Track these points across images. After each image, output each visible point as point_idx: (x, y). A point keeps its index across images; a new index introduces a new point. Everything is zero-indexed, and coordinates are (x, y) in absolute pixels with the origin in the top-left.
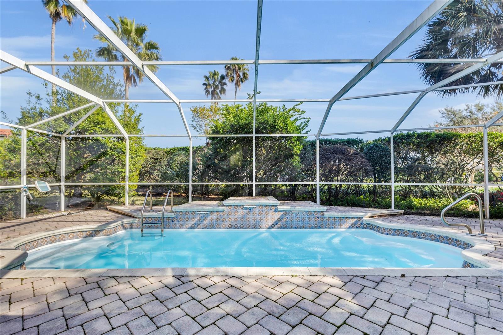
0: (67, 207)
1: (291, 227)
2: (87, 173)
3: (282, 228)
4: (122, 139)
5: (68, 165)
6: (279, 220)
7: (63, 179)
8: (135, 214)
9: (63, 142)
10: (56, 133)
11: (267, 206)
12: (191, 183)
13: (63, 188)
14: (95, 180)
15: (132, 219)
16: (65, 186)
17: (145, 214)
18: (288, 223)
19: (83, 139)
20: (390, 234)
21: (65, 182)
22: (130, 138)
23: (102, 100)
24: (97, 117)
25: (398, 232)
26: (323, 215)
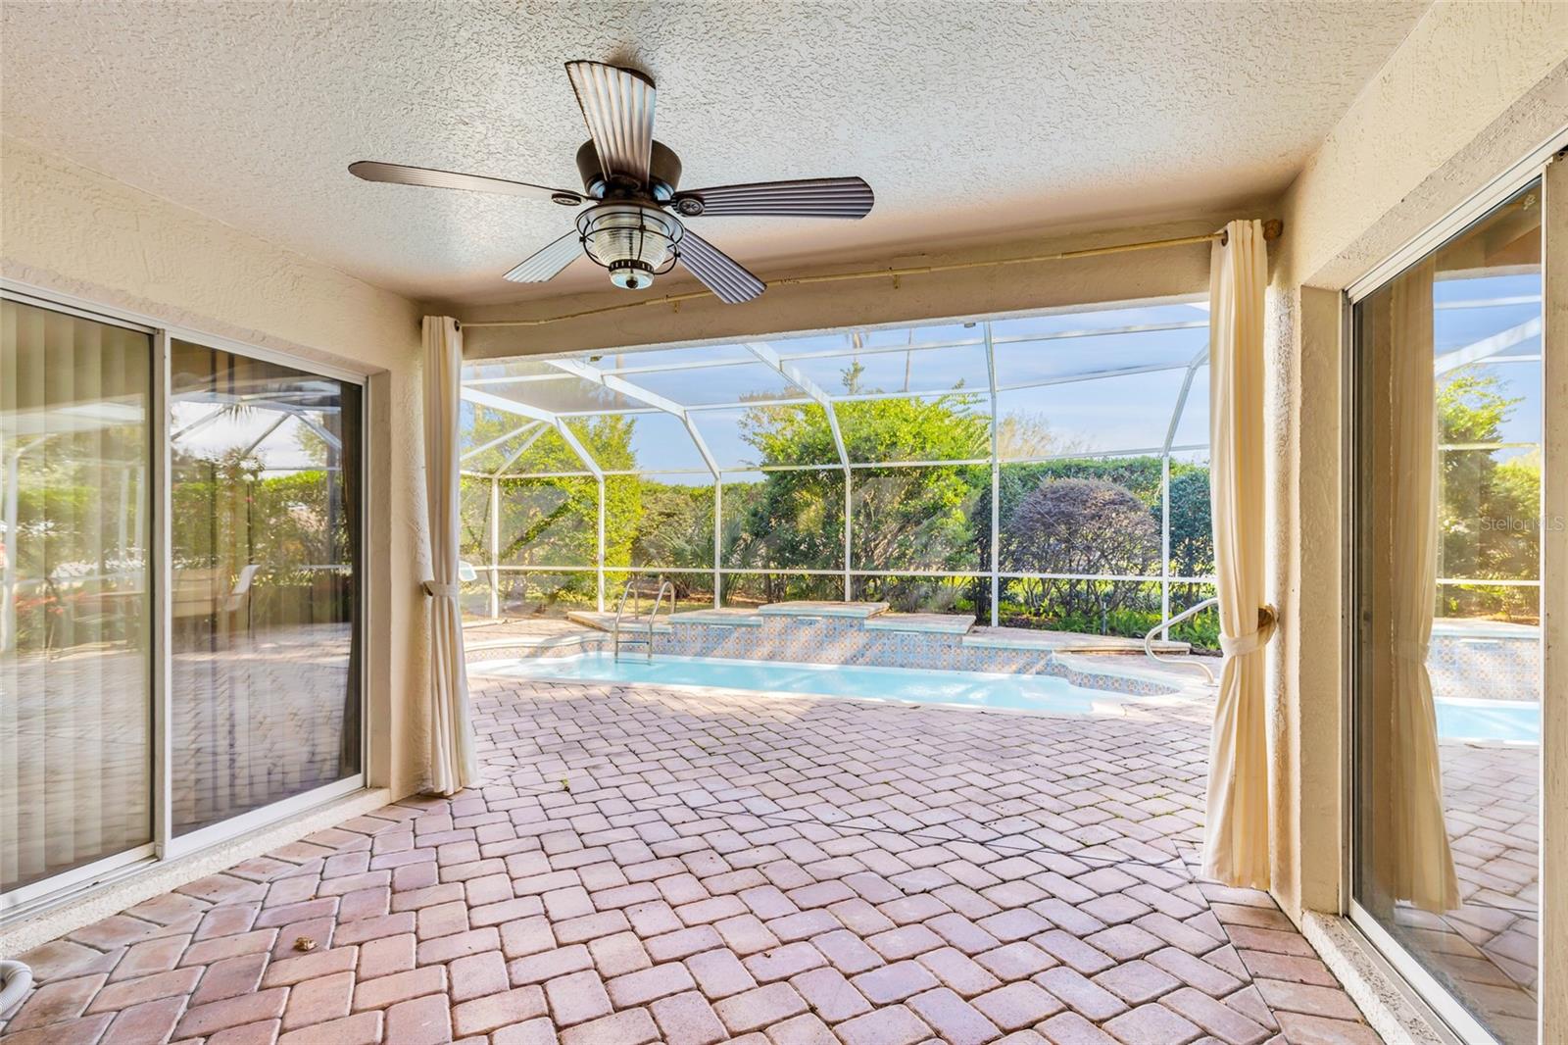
0: (503, 611)
1: (892, 665)
2: (535, 546)
3: (873, 664)
4: (595, 481)
5: (503, 531)
6: (867, 647)
7: (495, 559)
8: (606, 625)
9: (495, 489)
10: (484, 472)
11: (843, 617)
12: (718, 570)
13: (495, 577)
14: (547, 560)
15: (601, 634)
16: (499, 571)
17: (620, 625)
18: (886, 655)
19: (528, 482)
20: (1085, 686)
21: (500, 563)
22: (606, 478)
23: (553, 415)
24: (549, 438)
25: (1101, 682)
26: (961, 641)
